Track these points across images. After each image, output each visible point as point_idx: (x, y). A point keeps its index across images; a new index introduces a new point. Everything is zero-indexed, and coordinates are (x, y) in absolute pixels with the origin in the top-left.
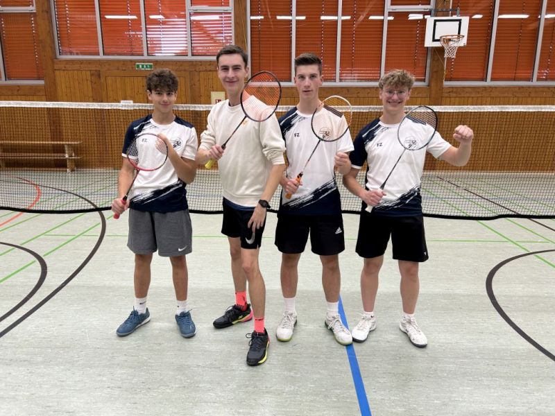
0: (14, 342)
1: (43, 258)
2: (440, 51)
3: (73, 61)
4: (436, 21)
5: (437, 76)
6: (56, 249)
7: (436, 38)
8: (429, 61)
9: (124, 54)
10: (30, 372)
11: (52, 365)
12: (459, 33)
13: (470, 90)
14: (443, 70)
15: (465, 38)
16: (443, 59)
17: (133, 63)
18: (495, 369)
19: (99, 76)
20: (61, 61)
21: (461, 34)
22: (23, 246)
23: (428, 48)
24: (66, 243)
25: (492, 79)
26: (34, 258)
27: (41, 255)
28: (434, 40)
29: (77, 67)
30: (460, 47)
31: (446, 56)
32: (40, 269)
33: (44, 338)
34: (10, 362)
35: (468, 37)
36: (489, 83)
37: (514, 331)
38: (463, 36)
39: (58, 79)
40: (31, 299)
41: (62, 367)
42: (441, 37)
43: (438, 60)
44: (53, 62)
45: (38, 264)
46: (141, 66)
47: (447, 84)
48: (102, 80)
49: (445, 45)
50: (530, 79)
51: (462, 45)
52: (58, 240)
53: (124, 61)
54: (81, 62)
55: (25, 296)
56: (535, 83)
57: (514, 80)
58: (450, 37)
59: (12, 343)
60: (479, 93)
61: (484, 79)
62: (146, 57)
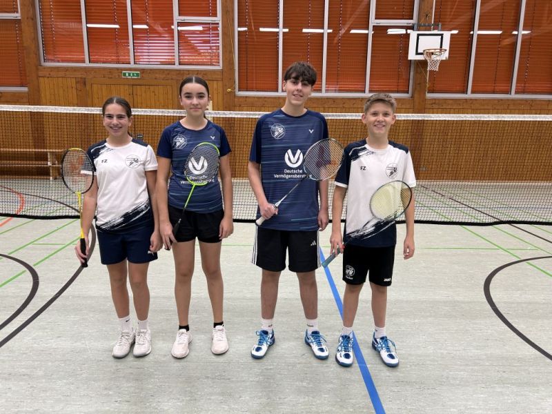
0: (11, 355)
1: (33, 267)
2: (423, 64)
3: (58, 69)
4: (419, 35)
5: (420, 88)
6: (46, 258)
7: (419, 51)
8: (412, 74)
9: (110, 62)
10: (31, 387)
11: (54, 379)
12: (441, 47)
13: (451, 102)
14: (425, 82)
15: (447, 52)
16: (426, 71)
17: (120, 71)
18: (505, 375)
19: (85, 84)
20: (45, 68)
21: (443, 48)
22: (11, 255)
23: (411, 60)
24: (56, 252)
25: (473, 92)
26: (24, 268)
27: (31, 264)
28: (417, 53)
29: (61, 74)
30: (442, 61)
31: (428, 69)
32: (31, 278)
33: (43, 351)
34: (9, 376)
35: (450, 51)
36: (469, 95)
37: (518, 337)
38: (446, 50)
39: (42, 86)
40: (25, 311)
41: (65, 381)
42: (424, 51)
43: (421, 72)
44: (37, 69)
45: (28, 273)
46: (127, 75)
47: (429, 96)
48: (88, 87)
49: (427, 59)
50: (509, 92)
51: (444, 59)
52: (48, 249)
53: (111, 69)
54: (67, 69)
55: (18, 307)
56: (513, 96)
57: (494, 92)
58: (433, 51)
59: (9, 357)
60: (460, 104)
61: (465, 92)
62: (132, 65)
